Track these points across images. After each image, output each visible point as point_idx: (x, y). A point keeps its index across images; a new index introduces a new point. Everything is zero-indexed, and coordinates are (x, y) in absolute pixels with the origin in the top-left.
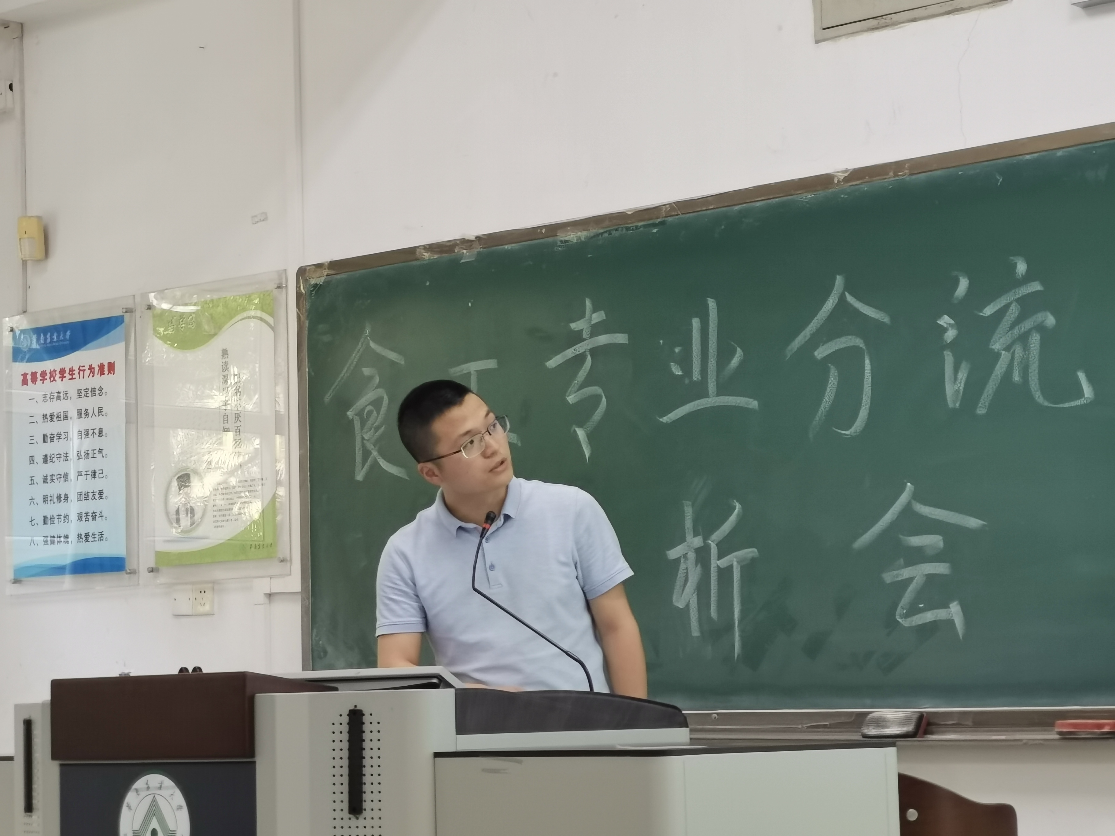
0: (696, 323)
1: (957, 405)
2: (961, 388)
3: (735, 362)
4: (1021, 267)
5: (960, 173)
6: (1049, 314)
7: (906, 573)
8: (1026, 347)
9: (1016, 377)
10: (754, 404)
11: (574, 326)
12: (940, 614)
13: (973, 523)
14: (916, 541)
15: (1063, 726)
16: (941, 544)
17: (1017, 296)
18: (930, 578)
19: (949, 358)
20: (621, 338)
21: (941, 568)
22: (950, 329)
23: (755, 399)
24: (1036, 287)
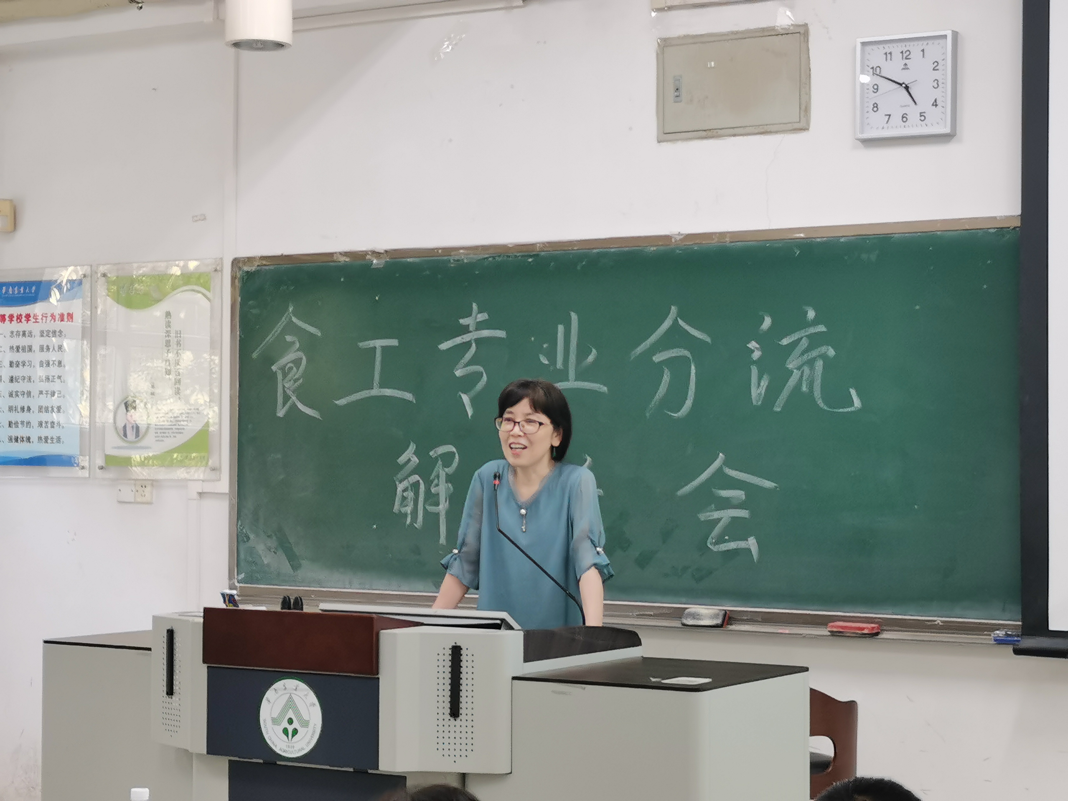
0: (561, 328)
1: (760, 403)
2: (763, 392)
3: (591, 358)
4: (811, 314)
5: (767, 245)
6: (830, 347)
7: (716, 515)
8: (812, 368)
9: (804, 388)
10: (605, 389)
11: (462, 321)
12: (742, 544)
13: (768, 484)
14: (725, 493)
15: (832, 626)
16: (744, 497)
17: (807, 334)
18: (734, 519)
19: (754, 371)
20: (501, 334)
21: (743, 513)
22: (756, 350)
23: (605, 385)
24: (821, 328)
